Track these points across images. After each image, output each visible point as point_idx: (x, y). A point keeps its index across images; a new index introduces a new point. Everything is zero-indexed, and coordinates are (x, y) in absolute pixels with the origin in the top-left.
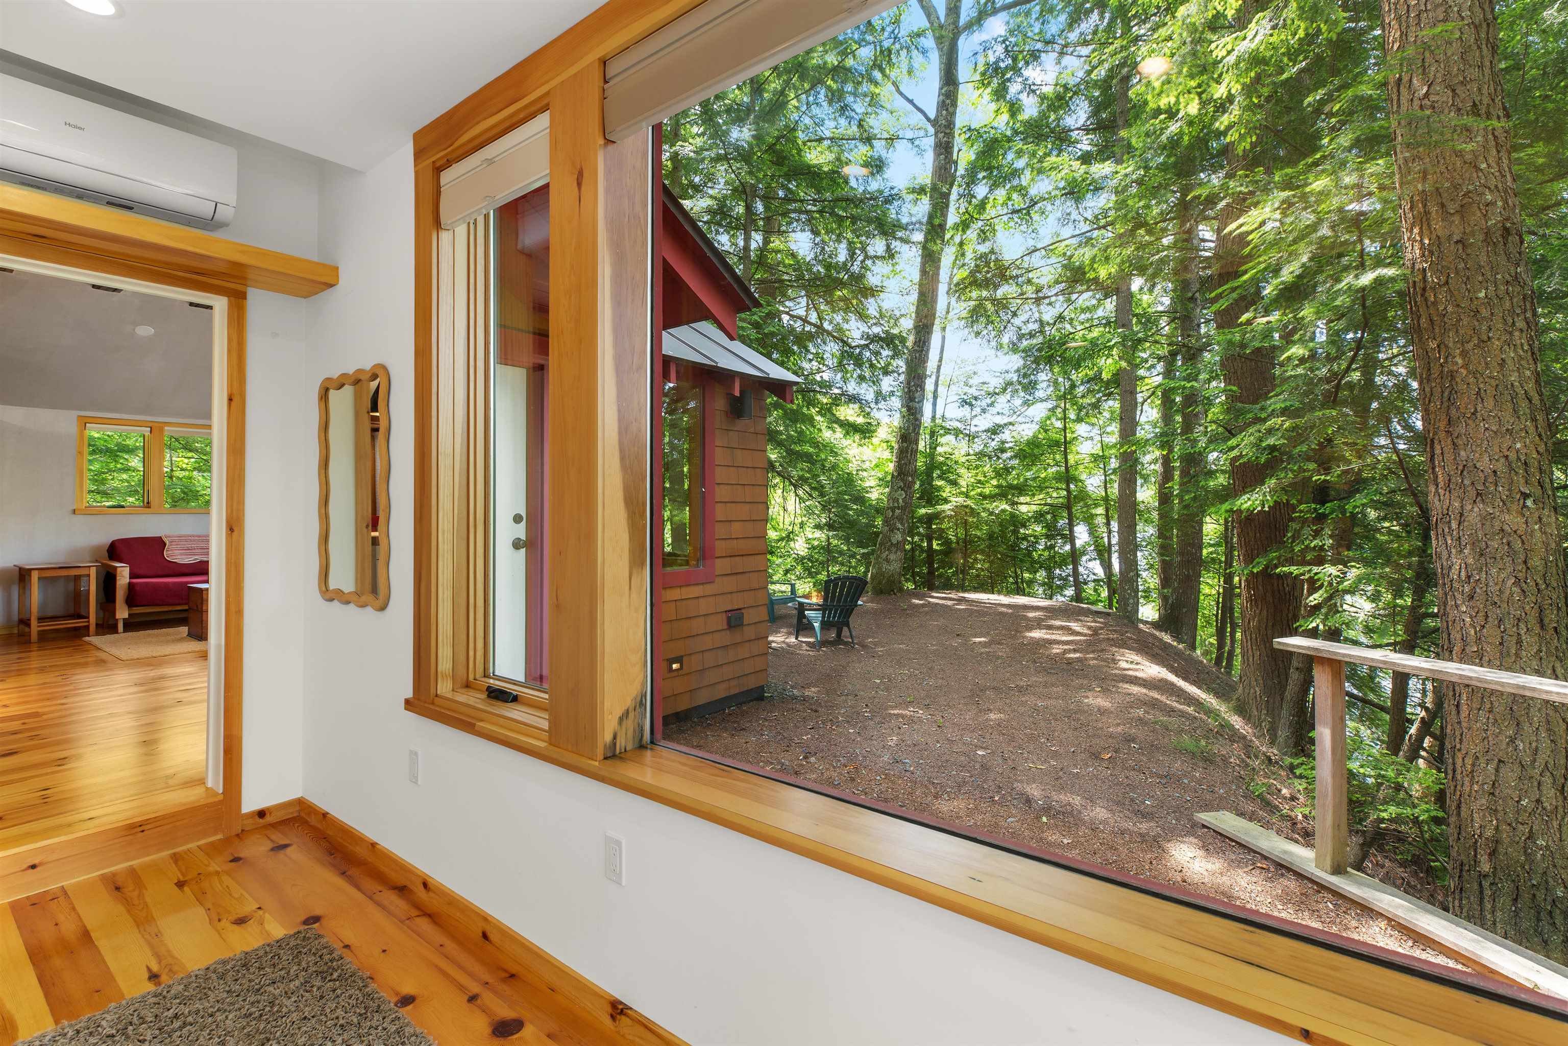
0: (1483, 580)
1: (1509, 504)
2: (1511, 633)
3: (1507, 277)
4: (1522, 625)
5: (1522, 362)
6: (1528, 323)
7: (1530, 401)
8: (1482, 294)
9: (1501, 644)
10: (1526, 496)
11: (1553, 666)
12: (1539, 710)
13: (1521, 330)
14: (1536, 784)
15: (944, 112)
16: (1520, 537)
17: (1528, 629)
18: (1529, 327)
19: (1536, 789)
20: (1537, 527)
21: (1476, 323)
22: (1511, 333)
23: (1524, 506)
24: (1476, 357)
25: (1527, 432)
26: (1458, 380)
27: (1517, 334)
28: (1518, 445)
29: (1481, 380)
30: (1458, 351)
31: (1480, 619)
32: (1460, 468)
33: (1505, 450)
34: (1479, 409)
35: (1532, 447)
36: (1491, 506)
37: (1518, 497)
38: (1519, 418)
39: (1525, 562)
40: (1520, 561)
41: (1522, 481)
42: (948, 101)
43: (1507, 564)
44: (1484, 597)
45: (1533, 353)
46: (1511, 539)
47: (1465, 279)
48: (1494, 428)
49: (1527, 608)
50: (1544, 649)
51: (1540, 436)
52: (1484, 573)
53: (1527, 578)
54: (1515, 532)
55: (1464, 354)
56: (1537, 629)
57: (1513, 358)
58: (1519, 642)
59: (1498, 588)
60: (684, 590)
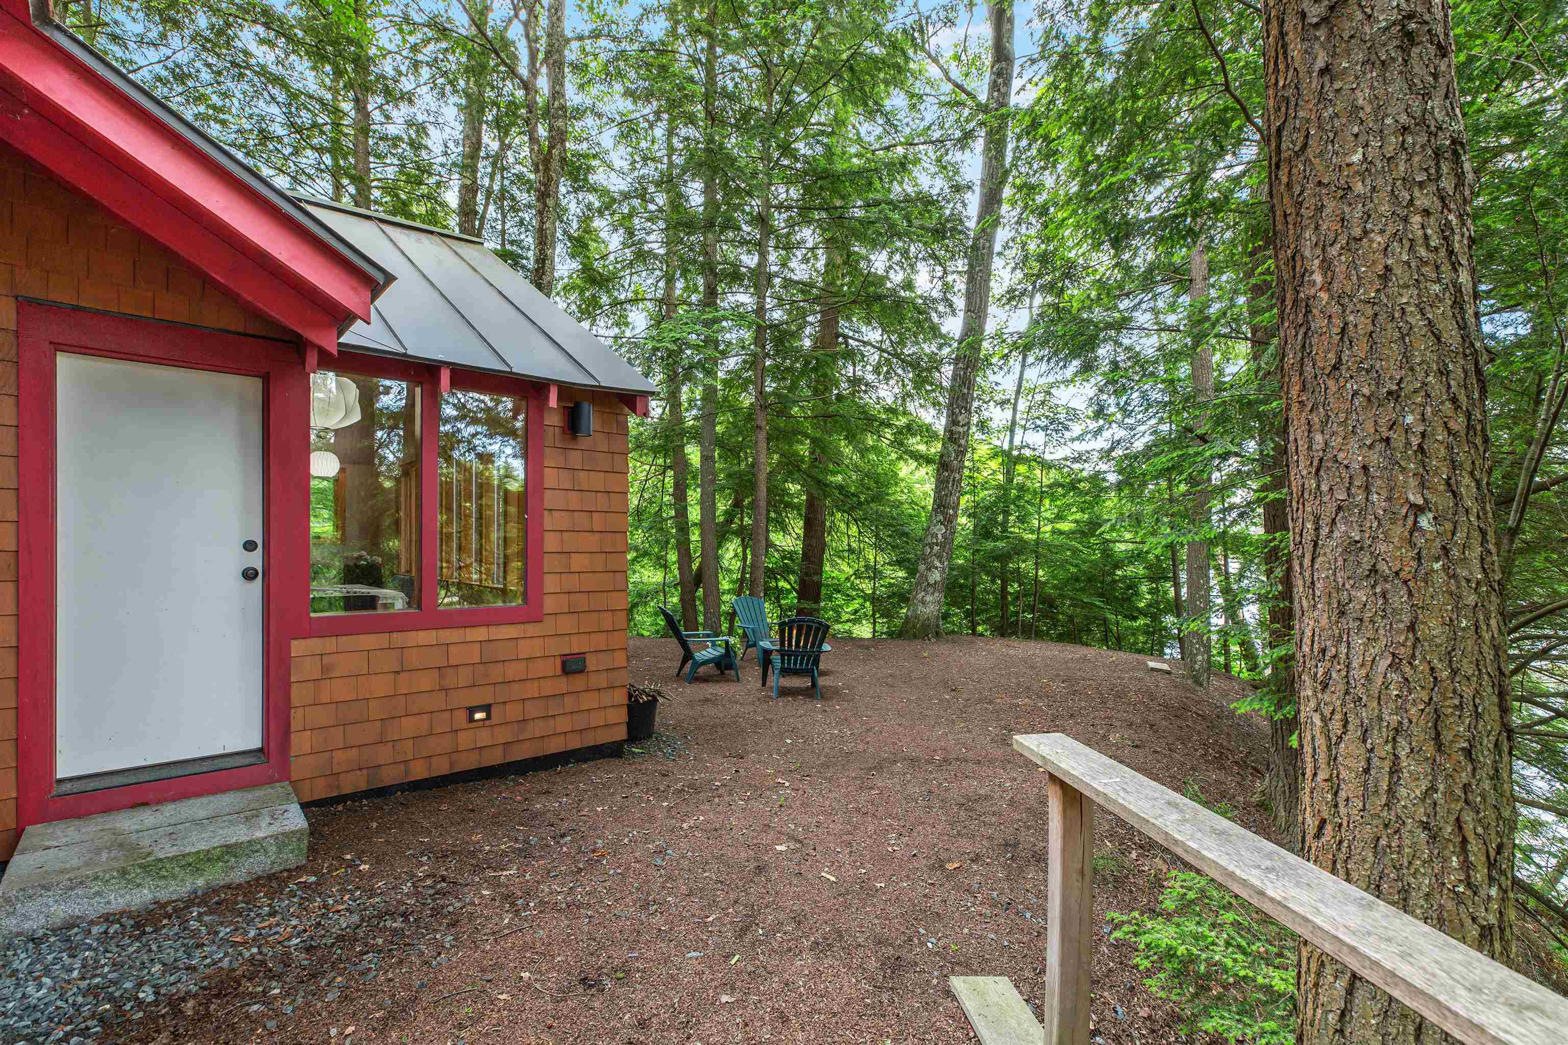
0: (1343, 656)
1: (1387, 524)
2: (1383, 754)
3: (1403, 119)
4: (1402, 742)
5: (1424, 270)
6: (1442, 199)
7: (1438, 339)
8: (1356, 158)
9: (1367, 771)
10: (1418, 510)
11: (1458, 820)
12: (1427, 896)
13: (1426, 213)
14: (1411, 1029)
15: (996, 94)
16: (1405, 582)
17: (1412, 750)
18: (1445, 206)
19: (1411, 1038)
20: (1437, 566)
21: (1347, 209)
22: (1406, 220)
23: (1415, 527)
24: (1344, 267)
25: (1428, 395)
26: (1315, 311)
27: (1416, 219)
28: (1409, 419)
29: (1351, 307)
30: (1317, 262)
31: (1336, 726)
32: (1315, 463)
33: (1383, 429)
34: (1345, 358)
35: (1437, 423)
36: (1357, 528)
37: (1404, 511)
38: (1412, 369)
39: (1412, 628)
40: (1401, 626)
41: (1413, 482)
42: (1000, 81)
43: (1382, 632)
44: (1341, 687)
45: (1451, 252)
46: (1388, 586)
47: (1331, 135)
48: (1366, 391)
49: (1413, 711)
50: (1441, 787)
51: (1454, 400)
52: (1344, 645)
53: (1413, 656)
54: (1397, 574)
55: (1327, 266)
56: (1429, 750)
57: (1407, 263)
58: (1395, 770)
59: (1363, 672)
60: (493, 629)
